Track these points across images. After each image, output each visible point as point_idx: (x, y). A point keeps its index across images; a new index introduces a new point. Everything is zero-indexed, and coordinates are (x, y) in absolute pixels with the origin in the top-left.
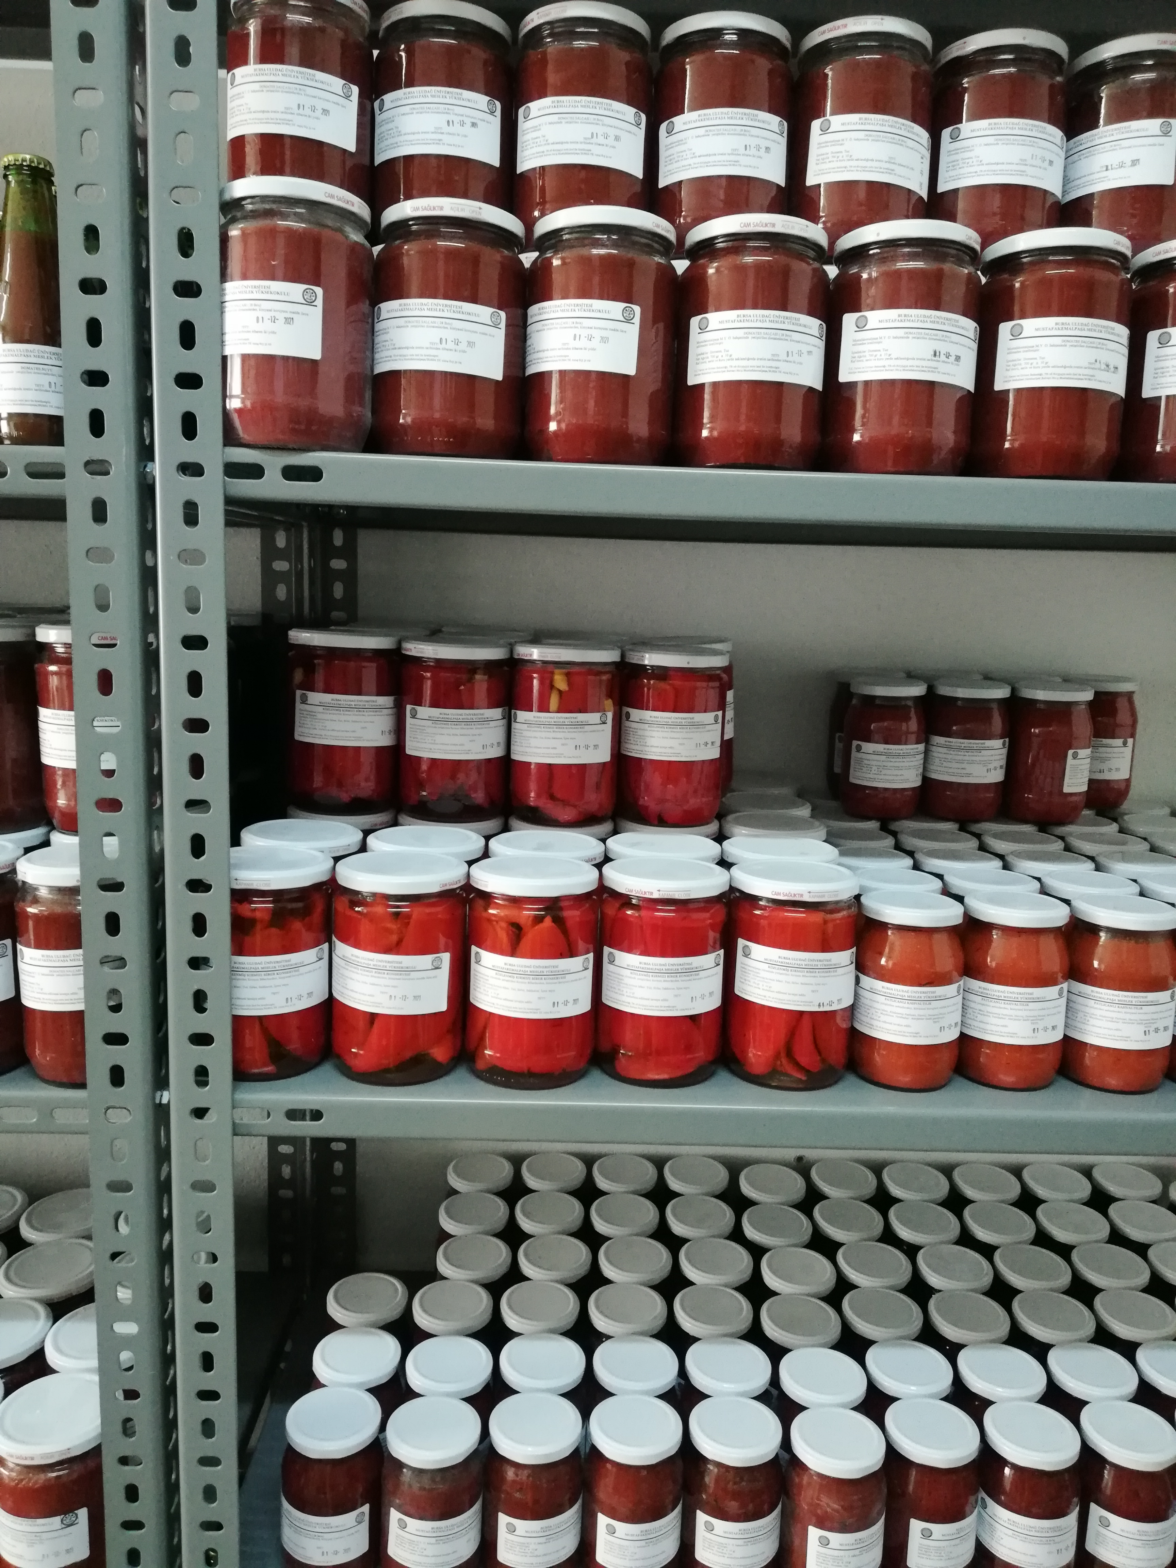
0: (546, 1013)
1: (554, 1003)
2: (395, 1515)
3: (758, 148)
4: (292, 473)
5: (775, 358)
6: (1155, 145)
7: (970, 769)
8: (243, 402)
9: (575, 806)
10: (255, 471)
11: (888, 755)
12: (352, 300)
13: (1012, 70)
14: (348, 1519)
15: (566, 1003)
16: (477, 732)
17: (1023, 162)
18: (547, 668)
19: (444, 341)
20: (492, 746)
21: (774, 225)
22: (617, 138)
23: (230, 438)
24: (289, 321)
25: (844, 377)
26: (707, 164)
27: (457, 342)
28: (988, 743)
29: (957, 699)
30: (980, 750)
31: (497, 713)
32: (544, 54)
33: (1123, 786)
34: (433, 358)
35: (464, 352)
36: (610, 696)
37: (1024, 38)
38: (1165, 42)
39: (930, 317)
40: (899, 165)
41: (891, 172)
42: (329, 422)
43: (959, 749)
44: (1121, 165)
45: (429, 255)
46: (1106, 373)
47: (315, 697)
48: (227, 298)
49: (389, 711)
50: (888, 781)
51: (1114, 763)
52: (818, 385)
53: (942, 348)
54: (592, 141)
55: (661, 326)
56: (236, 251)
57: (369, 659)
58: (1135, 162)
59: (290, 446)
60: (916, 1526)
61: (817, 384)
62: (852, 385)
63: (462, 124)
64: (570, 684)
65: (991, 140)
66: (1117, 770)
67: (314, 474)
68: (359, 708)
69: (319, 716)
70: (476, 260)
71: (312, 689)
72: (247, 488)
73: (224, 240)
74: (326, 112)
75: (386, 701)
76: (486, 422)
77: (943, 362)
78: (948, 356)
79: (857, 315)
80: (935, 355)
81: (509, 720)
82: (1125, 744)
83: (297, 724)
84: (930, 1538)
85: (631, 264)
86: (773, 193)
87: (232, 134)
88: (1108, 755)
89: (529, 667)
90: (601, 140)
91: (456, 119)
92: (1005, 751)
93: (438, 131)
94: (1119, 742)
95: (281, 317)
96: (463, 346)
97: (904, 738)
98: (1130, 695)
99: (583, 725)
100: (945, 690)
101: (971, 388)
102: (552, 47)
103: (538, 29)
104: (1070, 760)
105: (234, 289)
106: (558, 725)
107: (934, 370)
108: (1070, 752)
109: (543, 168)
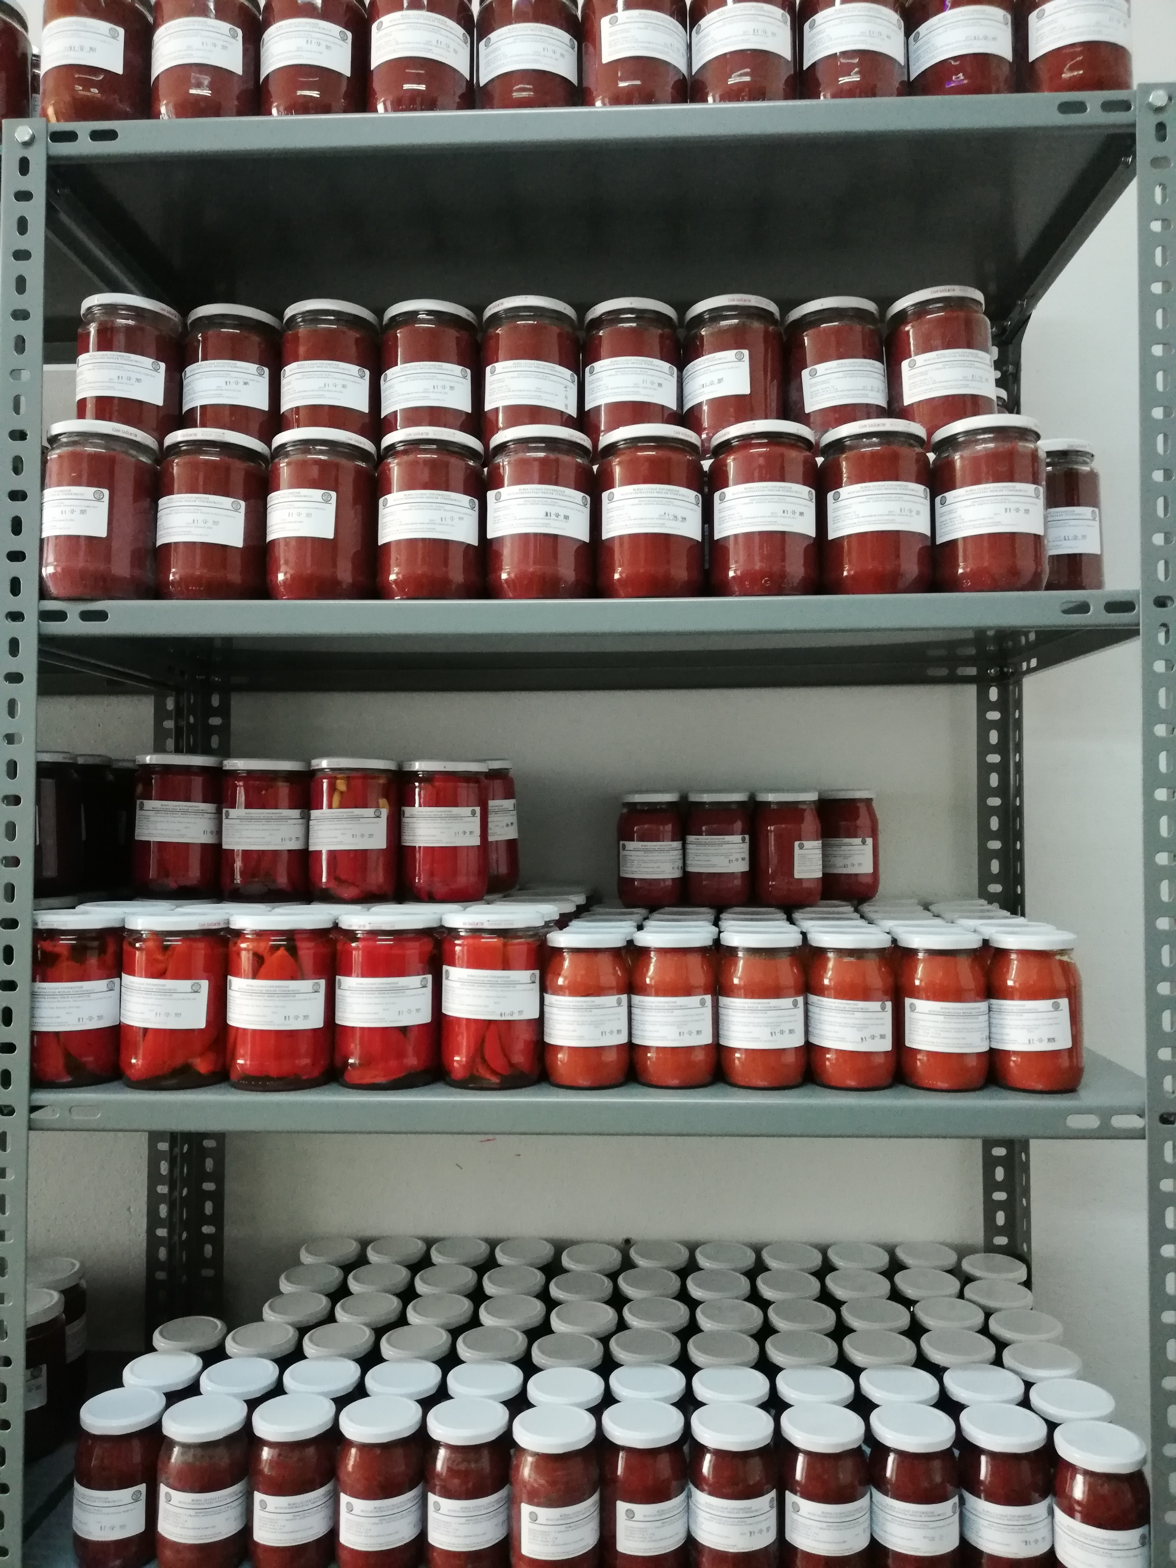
0: (278, 1025)
1: (285, 1017)
2: (163, 1489)
3: (444, 387)
4: (86, 616)
5: (432, 522)
6: (732, 368)
7: (715, 860)
8: (55, 569)
9: (357, 886)
10: (60, 616)
11: (646, 851)
12: (137, 498)
13: (634, 325)
14: (125, 1494)
15: (296, 1018)
16: (276, 827)
17: (636, 386)
18: (334, 774)
19: (196, 521)
20: (290, 839)
21: (427, 434)
22: (344, 386)
23: (44, 594)
24: (83, 512)
25: (490, 535)
26: (408, 400)
27: (205, 522)
28: (728, 838)
29: (704, 803)
30: (721, 844)
31: (296, 813)
32: (297, 333)
33: (869, 880)
34: (189, 533)
35: (210, 528)
36: (386, 796)
37: (631, 304)
38: (734, 300)
39: (541, 489)
40: (545, 392)
41: (539, 398)
42: (115, 579)
43: (705, 844)
44: (712, 383)
45: (195, 466)
46: (674, 522)
47: (150, 804)
48: (45, 500)
49: (212, 816)
50: (647, 873)
51: (856, 859)
52: (476, 543)
53: (553, 510)
54: (325, 389)
55: (359, 507)
56: (53, 468)
57: (196, 774)
58: (720, 381)
59: (85, 597)
60: (622, 1507)
61: (473, 540)
62: (500, 540)
63: (237, 383)
64: (348, 786)
65: (613, 372)
66: (860, 864)
67: (101, 616)
68: (185, 812)
69: (152, 819)
70: (228, 469)
71: (150, 798)
72: (54, 628)
73: (44, 462)
74: (138, 380)
75: (209, 807)
76: (235, 577)
77: (554, 519)
78: (557, 515)
79: (496, 491)
80: (547, 515)
81: (306, 818)
82: (864, 842)
83: (137, 824)
84: (633, 1519)
85: (337, 466)
86: (464, 417)
87: (79, 397)
88: (849, 852)
89: (319, 775)
90: (332, 388)
91: (232, 380)
92: (746, 847)
93: (219, 388)
94: (858, 841)
95: (78, 510)
96: (210, 524)
97: (661, 836)
98: (868, 802)
99: (358, 818)
100: (694, 798)
101: (587, 540)
102: (303, 330)
103: (293, 317)
104: (797, 851)
105: (50, 493)
106: (338, 819)
107: (547, 525)
108: (797, 843)
109: (297, 408)
